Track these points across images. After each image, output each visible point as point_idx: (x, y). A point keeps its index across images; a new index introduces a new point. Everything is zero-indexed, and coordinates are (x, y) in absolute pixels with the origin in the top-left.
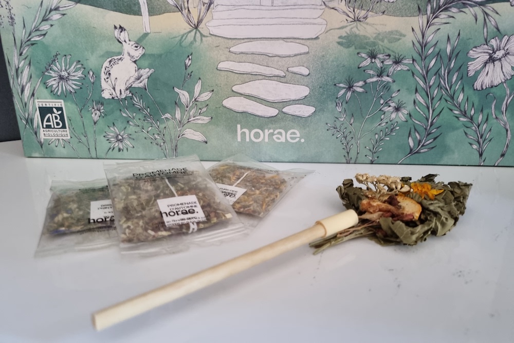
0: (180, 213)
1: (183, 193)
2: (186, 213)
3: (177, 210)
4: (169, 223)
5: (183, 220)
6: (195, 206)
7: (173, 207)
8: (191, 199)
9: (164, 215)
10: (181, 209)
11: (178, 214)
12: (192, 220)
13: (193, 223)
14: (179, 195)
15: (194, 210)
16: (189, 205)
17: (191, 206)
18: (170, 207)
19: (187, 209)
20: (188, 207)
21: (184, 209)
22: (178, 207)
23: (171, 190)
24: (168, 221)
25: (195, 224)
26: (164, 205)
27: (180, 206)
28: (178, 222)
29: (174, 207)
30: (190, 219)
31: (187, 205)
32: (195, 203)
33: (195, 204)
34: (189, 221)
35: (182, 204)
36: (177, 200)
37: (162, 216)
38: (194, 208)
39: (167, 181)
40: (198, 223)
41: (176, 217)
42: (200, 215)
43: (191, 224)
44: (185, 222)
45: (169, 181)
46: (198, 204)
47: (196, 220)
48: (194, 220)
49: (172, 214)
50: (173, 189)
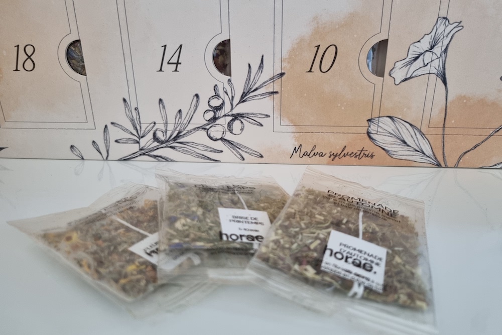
0: (350, 260)
1: (371, 237)
2: (359, 265)
3: (349, 256)
4: (327, 266)
5: (348, 271)
6: (377, 264)
7: (345, 249)
8: (380, 252)
9: (328, 252)
10: (355, 257)
11: (346, 261)
12: (361, 280)
13: (359, 285)
14: (364, 238)
15: (372, 267)
16: (369, 258)
17: (372, 262)
18: (342, 247)
19: (363, 262)
20: (366, 259)
21: (359, 258)
22: (354, 252)
23: (358, 226)
24: (328, 262)
25: (362, 287)
26: (337, 239)
27: (357, 252)
28: (339, 270)
29: (348, 250)
30: (358, 275)
31: (366, 256)
32: (380, 259)
33: (378, 261)
34: (356, 278)
35: (360, 251)
36: (359, 243)
37: (324, 252)
38: (373, 265)
39: (361, 214)
40: (367, 289)
41: (342, 264)
42: (377, 278)
43: (356, 284)
44: (350, 277)
45: (363, 217)
46: (383, 264)
47: (367, 283)
48: (364, 280)
49: (339, 256)
50: (361, 226)
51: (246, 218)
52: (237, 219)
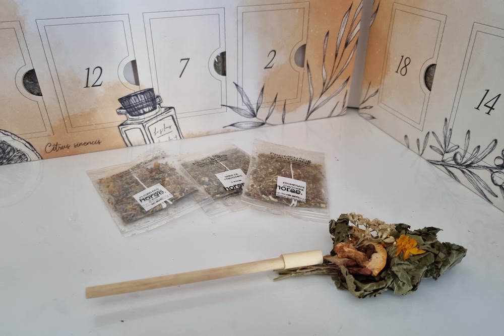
0: (289, 190)
1: (298, 178)
2: (294, 192)
3: (288, 188)
4: (279, 194)
5: (289, 195)
6: (302, 190)
8: (303, 184)
9: (278, 188)
10: (292, 188)
11: (287, 190)
12: (295, 198)
13: (295, 200)
14: (295, 178)
16: (298, 188)
17: (300, 189)
18: (285, 184)
19: (295, 190)
22: (290, 186)
23: (291, 172)
24: (279, 192)
25: (296, 201)
26: (281, 181)
27: (292, 186)
28: (285, 195)
29: (287, 185)
30: (294, 196)
31: (297, 187)
32: (304, 188)
34: (293, 198)
35: (294, 185)
36: (292, 181)
37: (276, 188)
38: (300, 191)
39: (291, 165)
40: (299, 202)
41: (285, 192)
42: (303, 196)
43: (293, 200)
44: (290, 197)
45: (293, 166)
46: (305, 190)
47: (298, 199)
48: (297, 198)
49: (284, 189)
50: (292, 172)
51: (232, 175)
52: (228, 177)
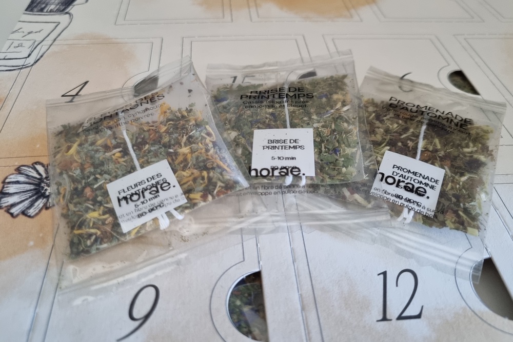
0: (402, 184)
1: (430, 158)
2: (411, 190)
3: (402, 179)
4: (376, 192)
5: (398, 197)
6: (432, 187)
7: (399, 171)
8: (437, 173)
9: (379, 176)
10: (408, 181)
11: (398, 185)
12: (411, 205)
13: (409, 210)
14: (422, 159)
15: (425, 192)
16: (424, 181)
17: (426, 185)
18: (396, 170)
19: (417, 185)
20: (421, 182)
21: (412, 182)
22: (407, 175)
23: (417, 144)
24: (378, 187)
25: (412, 213)
26: (390, 161)
27: (411, 175)
28: (388, 196)
29: (401, 173)
30: (409, 201)
31: (421, 179)
32: (436, 181)
33: (434, 184)
34: (406, 203)
35: (415, 174)
36: (415, 164)
37: (375, 176)
38: (427, 189)
40: (417, 215)
41: (393, 189)
42: (429, 203)
43: (406, 210)
44: (400, 202)
45: (426, 131)
46: (438, 187)
47: (417, 208)
48: (415, 206)
49: (390, 180)
50: (421, 144)
51: (284, 141)
52: (273, 145)
